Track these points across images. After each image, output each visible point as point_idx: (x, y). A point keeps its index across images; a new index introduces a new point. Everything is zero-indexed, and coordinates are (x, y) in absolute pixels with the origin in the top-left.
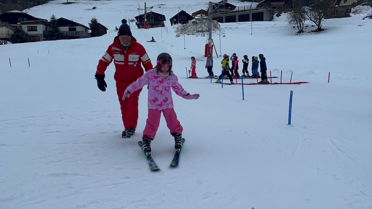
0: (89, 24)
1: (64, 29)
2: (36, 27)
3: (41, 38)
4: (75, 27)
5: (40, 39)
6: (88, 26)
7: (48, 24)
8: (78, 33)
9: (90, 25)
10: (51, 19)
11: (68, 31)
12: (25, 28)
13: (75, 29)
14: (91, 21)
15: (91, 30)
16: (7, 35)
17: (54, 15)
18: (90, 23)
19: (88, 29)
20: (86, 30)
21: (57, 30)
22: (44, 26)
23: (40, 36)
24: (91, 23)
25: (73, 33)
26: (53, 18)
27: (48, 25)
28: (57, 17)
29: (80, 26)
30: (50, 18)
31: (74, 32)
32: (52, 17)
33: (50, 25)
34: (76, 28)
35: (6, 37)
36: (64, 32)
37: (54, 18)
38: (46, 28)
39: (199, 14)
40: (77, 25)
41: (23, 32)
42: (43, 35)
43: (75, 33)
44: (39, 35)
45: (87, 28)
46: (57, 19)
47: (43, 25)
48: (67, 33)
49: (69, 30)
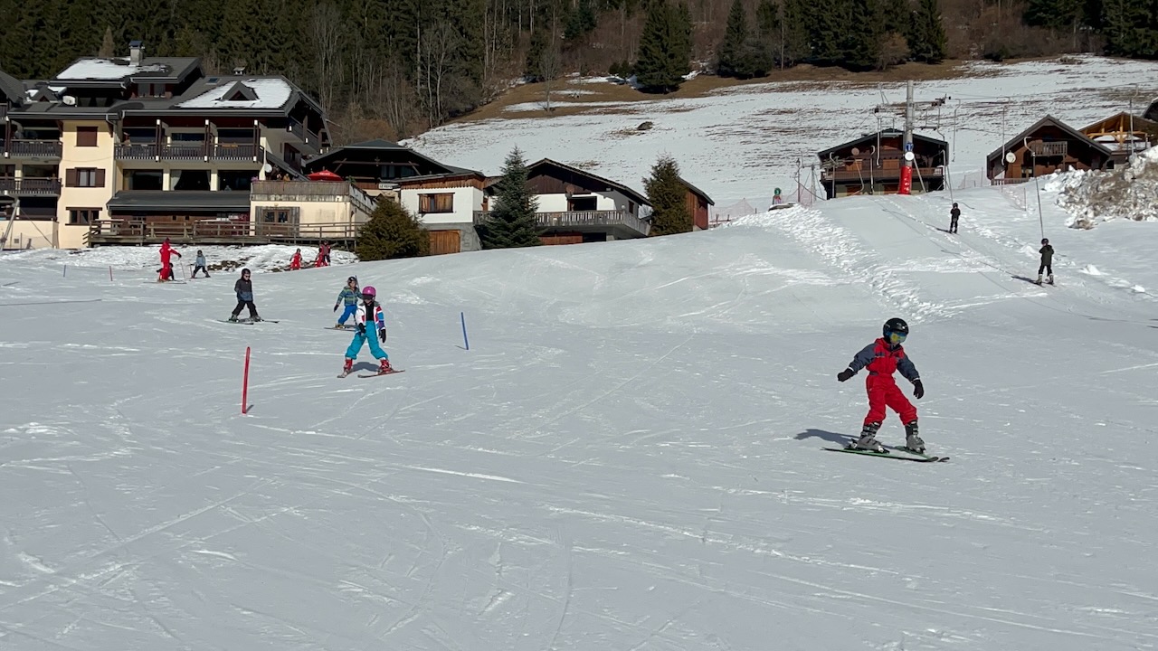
0: (645, 181)
1: (552, 204)
2: (448, 198)
3: (466, 237)
4: (593, 194)
5: (462, 243)
6: (641, 190)
7: (495, 185)
8: (605, 219)
9: (651, 186)
10: (505, 166)
11: (566, 210)
12: (410, 199)
13: (591, 204)
14: (653, 171)
15: (650, 208)
16: (348, 228)
17: (521, 149)
18: (649, 176)
19: (640, 201)
20: (631, 204)
21: (525, 209)
22: (481, 194)
23: (461, 233)
24: (653, 178)
25: (582, 217)
26: (515, 161)
27: (495, 189)
28: (531, 158)
29: (613, 188)
30: (504, 160)
31: (590, 215)
32: (510, 159)
33: (503, 189)
34: (595, 199)
35: (343, 235)
36: (551, 213)
37: (517, 162)
38: (485, 201)
39: (1108, 130)
40: (602, 186)
41: (404, 214)
42: (471, 228)
43: (590, 217)
44: (458, 227)
45: (634, 199)
46: (526, 165)
47: (477, 190)
48: (559, 219)
49: (570, 209)
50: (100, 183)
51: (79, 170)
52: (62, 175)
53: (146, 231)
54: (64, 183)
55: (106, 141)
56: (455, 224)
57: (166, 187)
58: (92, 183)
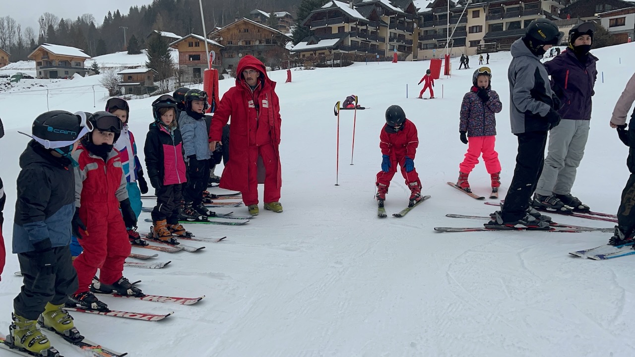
2: (623, 19)
12: (605, 23)
41: (602, 29)
50: (481, 31)
51: (473, 27)
52: (467, 29)
53: (497, 47)
54: (468, 32)
55: (483, 15)
56: (626, 30)
57: (504, 29)
58: (478, 30)
